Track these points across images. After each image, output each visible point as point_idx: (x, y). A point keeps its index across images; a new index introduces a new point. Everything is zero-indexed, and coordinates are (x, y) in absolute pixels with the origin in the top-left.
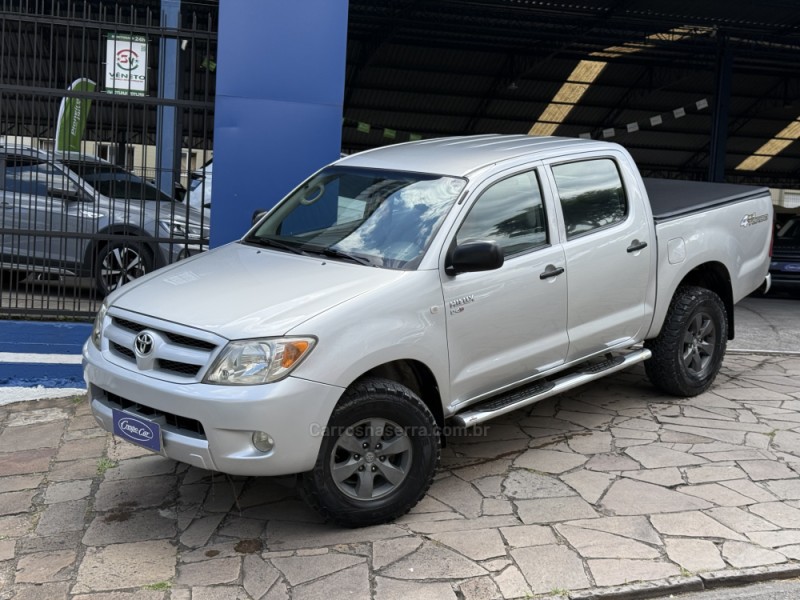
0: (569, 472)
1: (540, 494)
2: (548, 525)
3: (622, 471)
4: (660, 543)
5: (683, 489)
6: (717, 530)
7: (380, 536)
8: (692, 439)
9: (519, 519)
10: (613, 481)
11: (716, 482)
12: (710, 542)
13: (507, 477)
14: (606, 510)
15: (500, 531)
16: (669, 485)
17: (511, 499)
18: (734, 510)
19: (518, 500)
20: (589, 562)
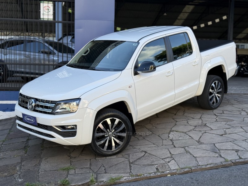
0: (189, 131)
1: (180, 138)
2: (183, 148)
3: (205, 131)
4: (218, 152)
5: (225, 135)
6: (236, 148)
7: (131, 152)
8: (227, 121)
9: (174, 146)
10: (203, 134)
11: (235, 133)
12: (234, 151)
13: (170, 134)
14: (201, 142)
15: (169, 150)
16: (220, 134)
17: (171, 140)
18: (241, 141)
19: (174, 140)
20: (197, 158)
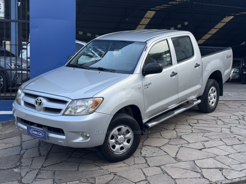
0: (163, 146)
1: (154, 155)
2: (159, 166)
3: (182, 144)
4: (200, 171)
5: (204, 150)
6: (220, 165)
7: (98, 175)
8: (204, 131)
9: (148, 165)
10: (179, 148)
11: (215, 147)
12: (218, 170)
13: (142, 149)
14: (179, 159)
15: (142, 170)
16: (199, 149)
17: (144, 157)
18: (223, 157)
19: (147, 157)
20: (176, 180)
